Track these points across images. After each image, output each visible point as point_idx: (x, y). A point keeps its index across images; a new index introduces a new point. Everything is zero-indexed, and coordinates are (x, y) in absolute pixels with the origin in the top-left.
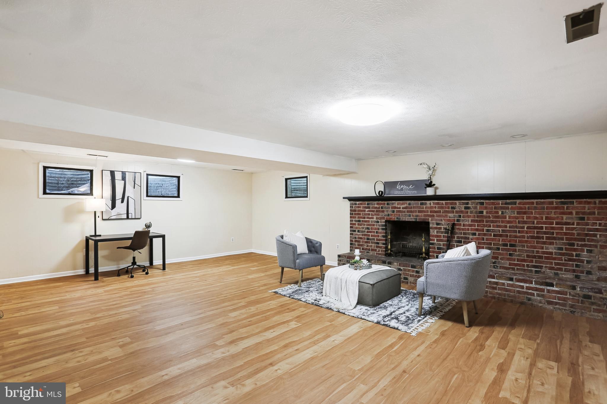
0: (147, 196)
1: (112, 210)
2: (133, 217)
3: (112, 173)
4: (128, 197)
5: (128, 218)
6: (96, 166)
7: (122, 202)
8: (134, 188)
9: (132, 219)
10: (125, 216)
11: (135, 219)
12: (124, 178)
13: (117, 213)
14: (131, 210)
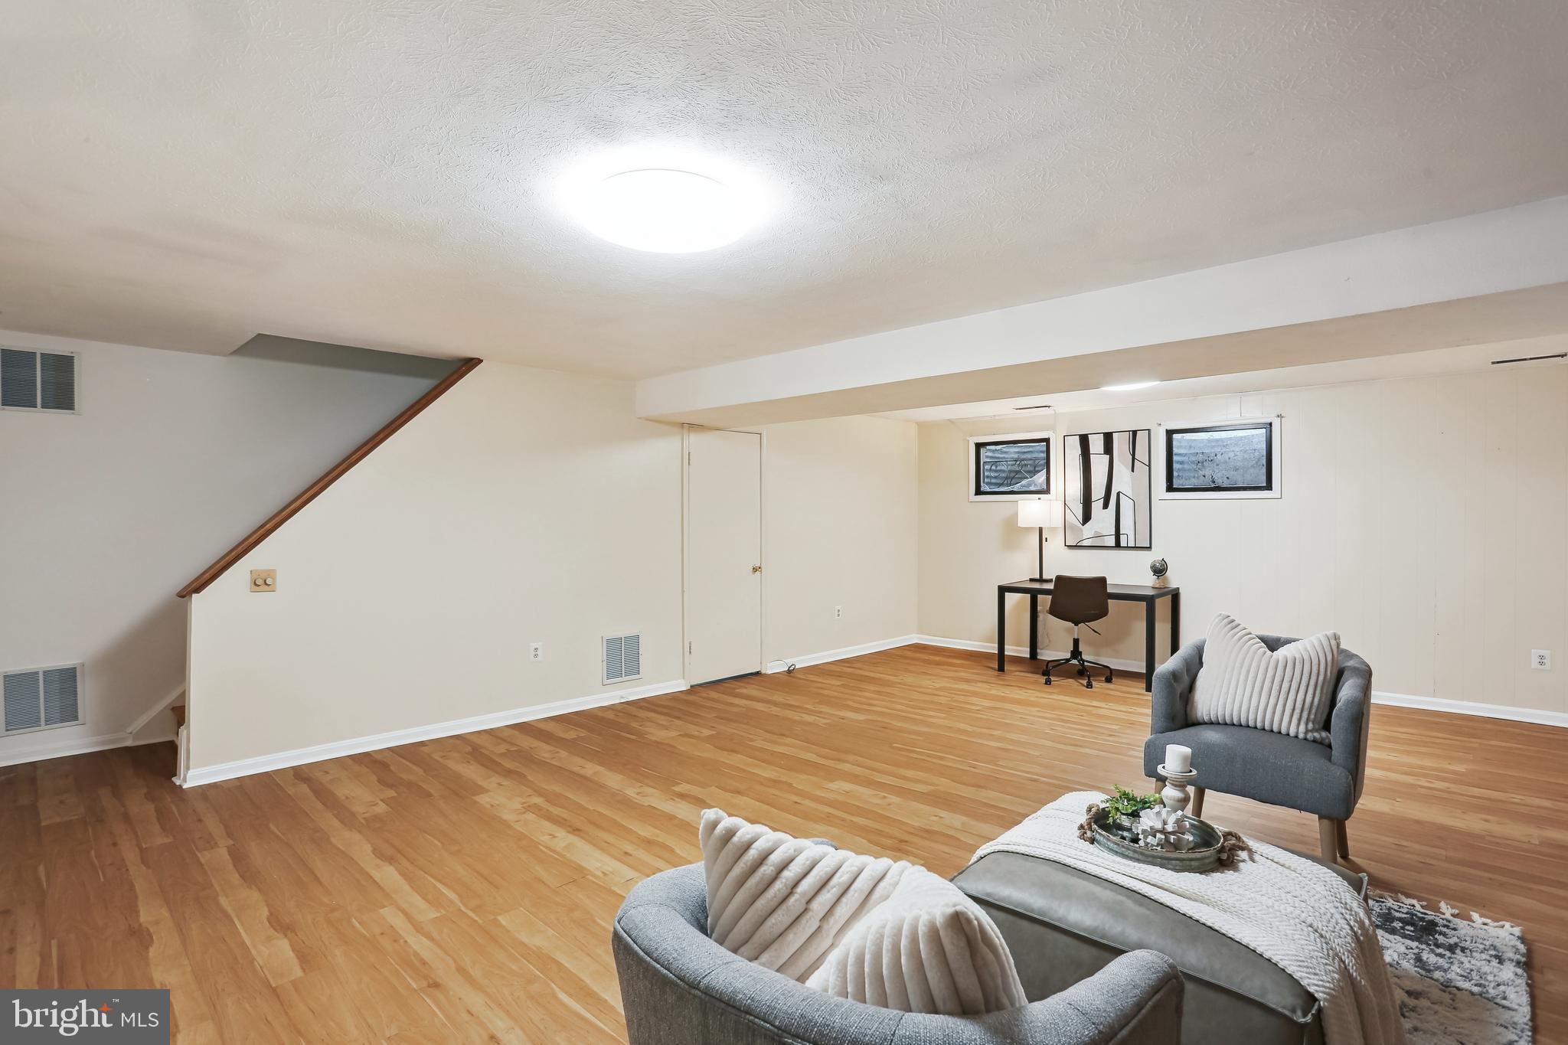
0: (1170, 488)
1: (1083, 525)
2: (1132, 544)
3: (1084, 440)
4: (1118, 494)
5: (1118, 545)
6: (1053, 428)
7: (1106, 506)
8: (1133, 471)
9: (1127, 548)
10: (1111, 542)
11: (1135, 548)
12: (1108, 449)
13: (1093, 532)
14: (1126, 527)
